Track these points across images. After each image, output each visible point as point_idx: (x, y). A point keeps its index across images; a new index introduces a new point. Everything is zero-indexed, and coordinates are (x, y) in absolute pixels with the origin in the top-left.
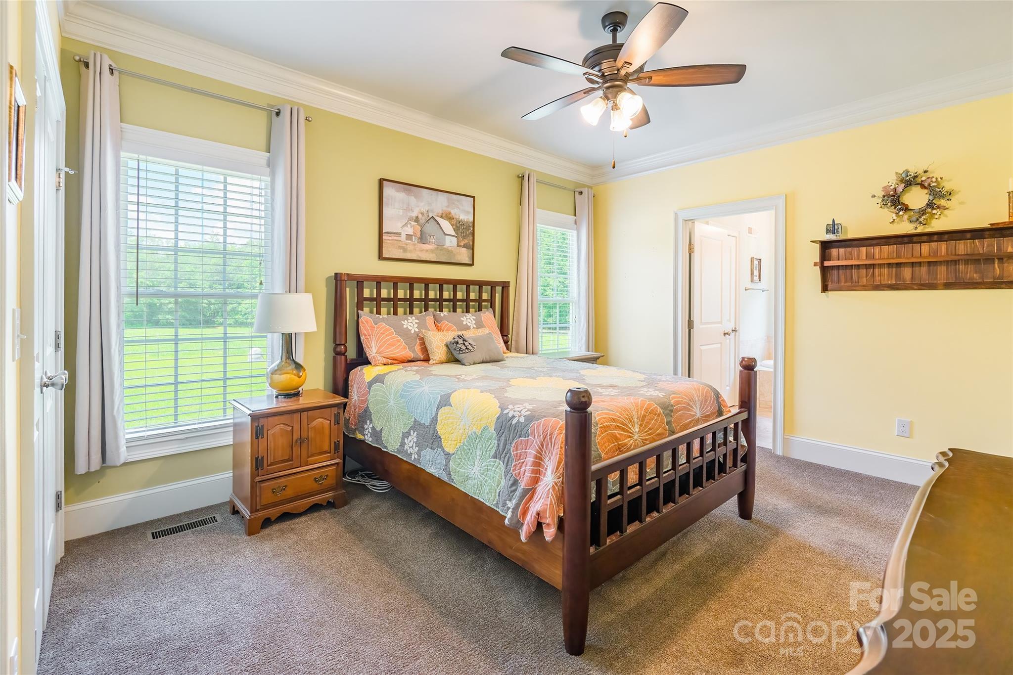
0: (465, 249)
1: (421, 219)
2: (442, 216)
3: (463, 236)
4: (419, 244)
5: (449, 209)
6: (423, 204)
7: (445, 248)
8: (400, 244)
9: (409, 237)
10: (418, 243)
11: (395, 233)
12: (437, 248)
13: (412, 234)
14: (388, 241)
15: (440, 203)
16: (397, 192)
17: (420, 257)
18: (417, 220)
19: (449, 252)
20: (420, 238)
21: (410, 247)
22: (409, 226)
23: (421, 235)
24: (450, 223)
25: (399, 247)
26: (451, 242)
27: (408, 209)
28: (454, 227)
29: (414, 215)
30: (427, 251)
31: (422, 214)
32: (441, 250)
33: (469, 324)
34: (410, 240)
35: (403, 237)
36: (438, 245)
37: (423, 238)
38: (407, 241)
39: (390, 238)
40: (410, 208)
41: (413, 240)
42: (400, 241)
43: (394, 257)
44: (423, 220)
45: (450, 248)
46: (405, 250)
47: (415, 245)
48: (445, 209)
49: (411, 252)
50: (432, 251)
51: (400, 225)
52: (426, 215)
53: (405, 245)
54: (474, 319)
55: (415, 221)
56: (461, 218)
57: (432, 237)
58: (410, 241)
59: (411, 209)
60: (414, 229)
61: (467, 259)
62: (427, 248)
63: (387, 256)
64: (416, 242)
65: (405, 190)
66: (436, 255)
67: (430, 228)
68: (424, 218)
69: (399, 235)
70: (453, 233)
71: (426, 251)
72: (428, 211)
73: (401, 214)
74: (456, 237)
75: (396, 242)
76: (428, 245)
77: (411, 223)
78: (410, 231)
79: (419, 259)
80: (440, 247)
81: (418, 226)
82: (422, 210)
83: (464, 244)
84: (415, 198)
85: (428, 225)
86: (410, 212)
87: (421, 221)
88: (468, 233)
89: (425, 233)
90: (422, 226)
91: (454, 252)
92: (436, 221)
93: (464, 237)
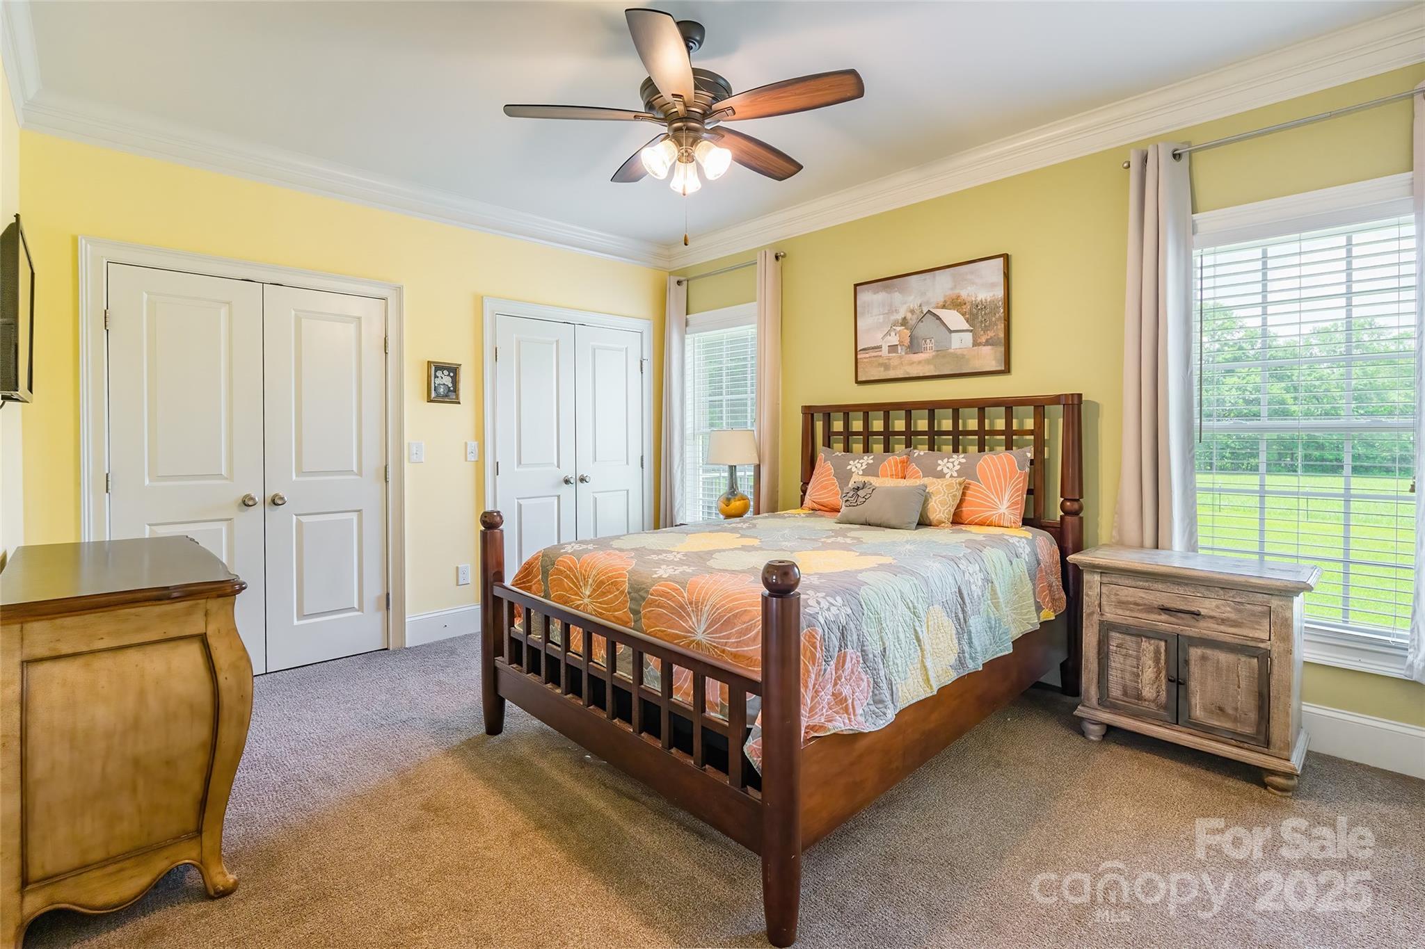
0: (990, 347)
1: (911, 319)
2: (944, 306)
3: (985, 326)
4: (907, 356)
5: (957, 291)
6: (912, 297)
7: (951, 353)
8: (881, 361)
9: (893, 348)
10: (906, 353)
11: (873, 348)
12: (937, 356)
13: (898, 343)
14: (865, 360)
15: (941, 286)
16: (875, 294)
17: (908, 373)
18: (904, 322)
19: (959, 357)
20: (909, 347)
21: (895, 362)
22: (893, 334)
23: (911, 342)
24: (960, 312)
25: (879, 364)
26: (961, 342)
27: (893, 310)
28: (967, 316)
29: (899, 317)
30: (920, 362)
31: (912, 312)
32: (944, 357)
33: (946, 470)
34: (894, 352)
35: (885, 349)
36: (937, 351)
37: (913, 346)
38: (891, 355)
39: (867, 355)
40: (894, 309)
41: (899, 352)
42: (881, 356)
43: (872, 379)
44: (913, 320)
45: (959, 352)
46: (887, 367)
47: (901, 357)
48: (949, 293)
49: (895, 368)
50: (928, 362)
51: (880, 335)
52: (918, 312)
53: (887, 361)
54: (960, 463)
55: (902, 325)
56: (979, 299)
57: (928, 341)
58: (894, 354)
59: (896, 310)
60: (899, 336)
61: (994, 363)
62: (921, 359)
63: (864, 379)
64: (903, 353)
65: (885, 288)
66: (935, 366)
67: (927, 327)
68: (915, 316)
69: (879, 350)
70: (966, 326)
71: (918, 363)
72: (920, 306)
73: (881, 321)
74: (971, 331)
75: (874, 359)
76: (921, 354)
77: (895, 330)
78: (894, 340)
79: (908, 376)
80: (942, 353)
81: (905, 330)
82: (911, 306)
83: (987, 340)
84: (899, 292)
85: (922, 324)
86: (895, 314)
87: (911, 322)
88: (994, 319)
89: (917, 338)
90: (912, 329)
91: (967, 357)
92: (935, 315)
93: (986, 329)
